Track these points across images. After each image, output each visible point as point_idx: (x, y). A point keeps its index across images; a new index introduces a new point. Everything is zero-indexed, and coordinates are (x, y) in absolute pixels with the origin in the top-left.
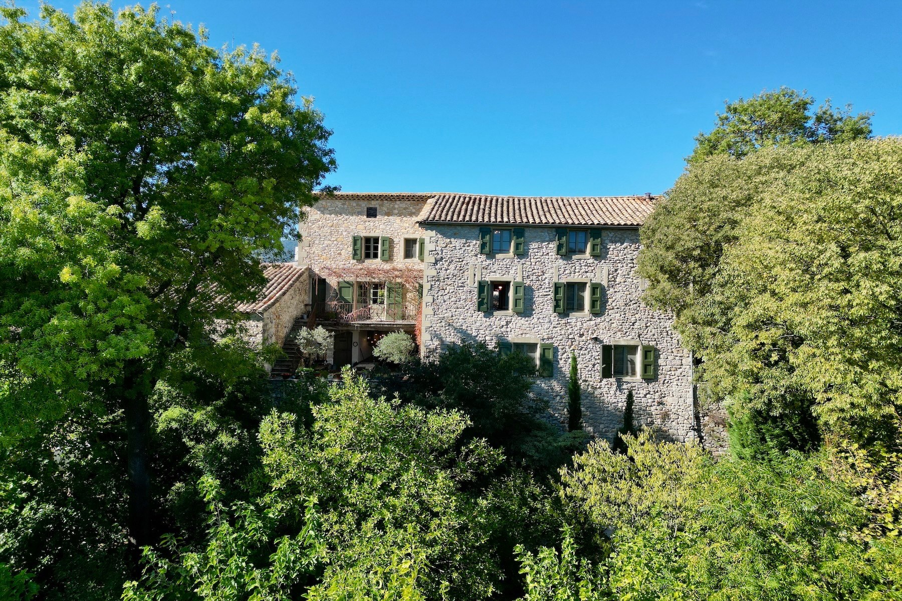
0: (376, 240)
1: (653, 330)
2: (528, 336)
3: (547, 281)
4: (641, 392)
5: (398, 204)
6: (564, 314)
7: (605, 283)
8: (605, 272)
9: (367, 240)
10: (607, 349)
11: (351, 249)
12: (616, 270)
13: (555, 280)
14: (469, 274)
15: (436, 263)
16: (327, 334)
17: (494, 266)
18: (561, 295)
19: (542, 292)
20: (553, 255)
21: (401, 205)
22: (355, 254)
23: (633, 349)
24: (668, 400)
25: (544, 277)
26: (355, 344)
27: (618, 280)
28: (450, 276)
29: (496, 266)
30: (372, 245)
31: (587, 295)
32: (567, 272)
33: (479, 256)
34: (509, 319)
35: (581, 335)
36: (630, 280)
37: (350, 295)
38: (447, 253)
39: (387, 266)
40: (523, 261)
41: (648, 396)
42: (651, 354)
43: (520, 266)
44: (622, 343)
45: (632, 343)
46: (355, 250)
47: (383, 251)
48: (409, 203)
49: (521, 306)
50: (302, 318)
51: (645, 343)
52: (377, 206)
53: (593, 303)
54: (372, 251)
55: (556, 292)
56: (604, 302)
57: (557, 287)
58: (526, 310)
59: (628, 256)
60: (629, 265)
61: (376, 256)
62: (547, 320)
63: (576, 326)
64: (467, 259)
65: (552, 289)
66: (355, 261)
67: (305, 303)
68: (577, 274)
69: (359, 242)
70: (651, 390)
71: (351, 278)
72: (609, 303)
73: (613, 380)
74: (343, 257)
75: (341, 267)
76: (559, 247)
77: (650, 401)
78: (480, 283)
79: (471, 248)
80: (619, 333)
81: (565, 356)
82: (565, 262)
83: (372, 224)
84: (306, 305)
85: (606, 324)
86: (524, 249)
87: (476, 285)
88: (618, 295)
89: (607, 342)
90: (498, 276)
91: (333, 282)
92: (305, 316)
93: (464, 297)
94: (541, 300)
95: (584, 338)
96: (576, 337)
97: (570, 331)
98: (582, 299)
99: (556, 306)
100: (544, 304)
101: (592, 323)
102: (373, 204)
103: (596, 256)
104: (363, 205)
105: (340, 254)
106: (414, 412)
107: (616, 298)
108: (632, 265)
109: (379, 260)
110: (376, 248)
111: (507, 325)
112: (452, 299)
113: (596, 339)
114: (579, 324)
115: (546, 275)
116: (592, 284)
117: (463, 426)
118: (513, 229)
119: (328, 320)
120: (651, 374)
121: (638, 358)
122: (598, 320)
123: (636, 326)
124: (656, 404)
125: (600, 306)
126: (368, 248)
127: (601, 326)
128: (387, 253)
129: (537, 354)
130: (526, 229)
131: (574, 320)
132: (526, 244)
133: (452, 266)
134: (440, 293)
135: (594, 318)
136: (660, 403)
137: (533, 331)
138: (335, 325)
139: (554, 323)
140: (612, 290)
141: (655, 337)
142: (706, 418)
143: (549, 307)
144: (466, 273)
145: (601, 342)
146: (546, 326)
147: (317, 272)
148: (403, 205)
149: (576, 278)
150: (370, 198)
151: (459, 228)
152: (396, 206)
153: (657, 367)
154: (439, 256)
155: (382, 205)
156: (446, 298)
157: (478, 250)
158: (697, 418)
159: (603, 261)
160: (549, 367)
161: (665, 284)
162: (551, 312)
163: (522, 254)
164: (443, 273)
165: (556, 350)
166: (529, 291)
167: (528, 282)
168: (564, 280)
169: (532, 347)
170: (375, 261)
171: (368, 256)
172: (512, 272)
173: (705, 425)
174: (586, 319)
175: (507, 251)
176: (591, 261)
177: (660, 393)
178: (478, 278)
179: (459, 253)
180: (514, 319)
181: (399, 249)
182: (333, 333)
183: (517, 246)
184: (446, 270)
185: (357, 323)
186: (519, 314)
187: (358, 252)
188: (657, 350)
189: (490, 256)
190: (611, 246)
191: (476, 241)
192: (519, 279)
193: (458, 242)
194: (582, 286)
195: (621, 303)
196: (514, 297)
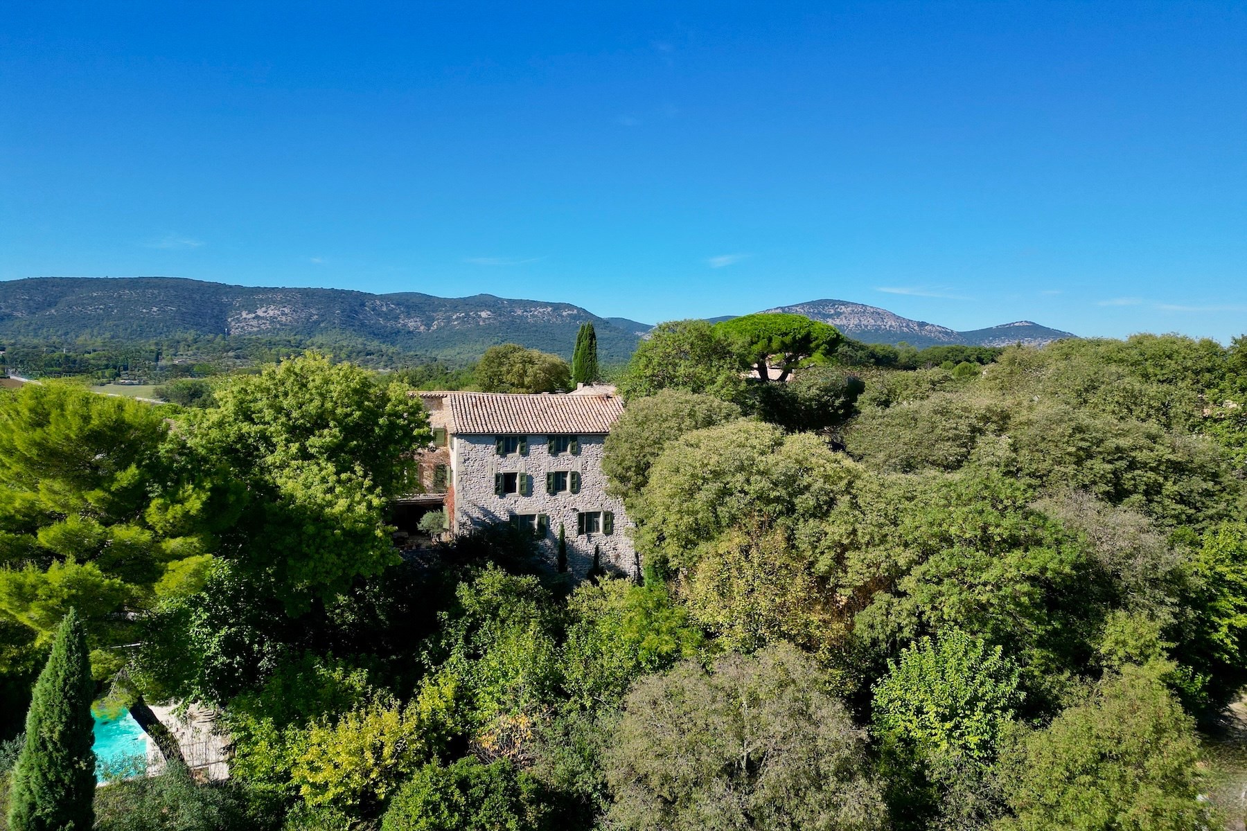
1: (610, 502)
2: (529, 509)
3: (542, 471)
4: (603, 542)
6: (553, 494)
7: (579, 471)
8: (580, 464)
10: (581, 516)
12: (587, 462)
13: (547, 471)
14: (488, 468)
15: (464, 462)
18: (551, 481)
19: (538, 479)
20: (546, 453)
23: (597, 514)
24: (619, 546)
27: (588, 469)
28: (475, 471)
29: (507, 463)
31: (568, 479)
32: (555, 465)
33: (495, 456)
34: (516, 499)
35: (565, 507)
36: (596, 468)
38: (473, 455)
40: (525, 458)
41: (607, 545)
42: (609, 516)
43: (523, 462)
44: (591, 511)
45: (597, 510)
49: (525, 490)
51: (605, 510)
53: (572, 485)
55: (548, 479)
56: (579, 484)
57: (549, 475)
58: (528, 491)
59: (594, 452)
60: (595, 459)
62: (542, 498)
63: (561, 501)
64: (487, 459)
65: (546, 477)
68: (562, 466)
70: (609, 540)
72: (582, 484)
73: (585, 536)
76: (550, 448)
77: (608, 548)
78: (496, 475)
79: (489, 451)
80: (589, 504)
81: (554, 522)
82: (554, 458)
85: (581, 499)
86: (527, 451)
87: (494, 476)
89: (581, 511)
90: (509, 469)
93: (485, 485)
94: (538, 484)
96: (562, 509)
97: (557, 505)
98: (564, 482)
99: (548, 489)
100: (540, 486)
101: (572, 498)
103: (574, 454)
106: (515, 578)
107: (587, 480)
108: (597, 458)
111: (515, 503)
112: (477, 487)
113: (574, 509)
114: (563, 499)
115: (541, 468)
116: (572, 473)
117: (536, 582)
118: (518, 438)
120: (609, 530)
121: (601, 520)
122: (576, 496)
123: (599, 499)
124: (612, 549)
125: (576, 488)
127: (578, 500)
129: (536, 522)
130: (528, 438)
131: (560, 497)
132: (528, 447)
133: (476, 464)
134: (468, 483)
135: (573, 495)
136: (614, 549)
137: (533, 506)
139: (547, 500)
140: (584, 476)
141: (611, 506)
143: (544, 489)
144: (486, 468)
145: (578, 511)
146: (542, 502)
149: (561, 469)
151: (481, 438)
153: (612, 525)
154: (467, 457)
156: (472, 486)
157: (495, 452)
158: (637, 556)
159: (578, 456)
160: (544, 529)
161: (616, 483)
162: (545, 492)
163: (525, 453)
164: (469, 469)
165: (548, 517)
166: (530, 478)
167: (529, 473)
168: (553, 471)
169: (532, 517)
172: (518, 466)
174: (568, 496)
175: (514, 451)
176: (571, 456)
177: (614, 542)
178: (494, 472)
179: (481, 454)
180: (520, 498)
183: (522, 449)
184: (472, 467)
186: (524, 495)
188: (612, 514)
189: (503, 455)
190: (584, 446)
191: (493, 448)
192: (523, 471)
193: (480, 447)
194: (565, 474)
195: (590, 484)
196: (520, 483)
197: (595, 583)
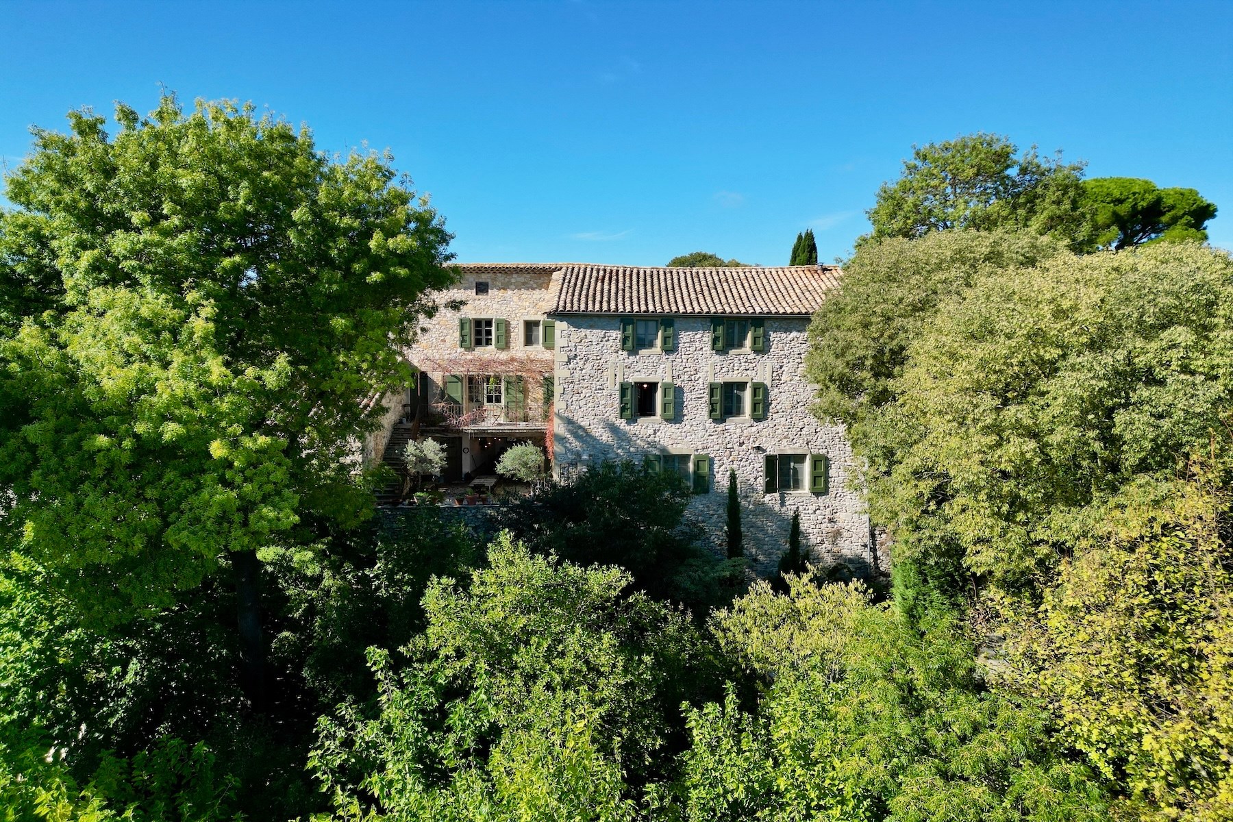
0: (489, 323)
1: (824, 436)
2: (679, 446)
3: (700, 381)
4: (810, 507)
5: (515, 278)
6: (721, 420)
7: (768, 383)
8: (768, 370)
9: (478, 323)
10: (770, 461)
11: (457, 334)
12: (781, 367)
13: (710, 380)
14: (608, 374)
15: (569, 362)
16: (438, 446)
17: (639, 364)
18: (717, 397)
19: (695, 394)
20: (708, 349)
21: (519, 279)
22: (463, 341)
23: (800, 458)
24: (841, 517)
25: (697, 376)
26: (466, 450)
27: (784, 378)
28: (587, 377)
29: (640, 365)
30: (484, 328)
31: (747, 395)
32: (724, 370)
33: (620, 352)
34: (657, 426)
35: (741, 444)
36: (798, 378)
37: (458, 392)
38: (582, 350)
39: (503, 356)
40: (672, 357)
41: (818, 512)
42: (821, 464)
43: (669, 364)
44: (789, 452)
45: (799, 452)
46: (462, 336)
47: (498, 337)
48: (528, 276)
49: (671, 412)
50: (401, 422)
51: (815, 451)
52: (489, 281)
53: (755, 406)
54: (484, 337)
55: (712, 394)
56: (767, 405)
57: (712, 388)
58: (676, 416)
59: (795, 350)
60: (797, 361)
61: (488, 342)
62: (702, 427)
63: (735, 433)
64: (606, 357)
65: (707, 391)
66: (463, 350)
67: (404, 403)
68: (736, 372)
69: (467, 327)
70: (822, 505)
71: (460, 371)
72: (773, 406)
73: (777, 495)
74: (448, 344)
75: (446, 357)
76: (715, 340)
77: (820, 517)
78: (622, 385)
79: (610, 342)
80: (785, 441)
81: (722, 468)
82: (722, 358)
83: (483, 303)
84: (404, 406)
85: (770, 430)
86: (674, 344)
87: (618, 387)
88: (783, 397)
89: (771, 451)
90: (643, 376)
91: (437, 377)
92: (405, 420)
93: (603, 402)
94: (694, 403)
95: (744, 446)
96: (736, 447)
97: (728, 439)
98: (739, 400)
99: (712, 411)
100: (697, 406)
101: (754, 429)
102: (484, 278)
103: (757, 351)
104: (471, 279)
105: (444, 341)
106: (574, 571)
107: (780, 399)
108: (799, 360)
109: (492, 348)
110: (489, 333)
111: (655, 433)
112: (590, 405)
113: (758, 448)
114: (738, 431)
115: (700, 375)
116: (754, 384)
118: (660, 320)
119: (434, 426)
120: (821, 487)
121: (807, 467)
122: (761, 425)
123: (803, 432)
124: (827, 520)
125: (762, 410)
126: (478, 333)
127: (764, 433)
128: (503, 339)
129: (691, 466)
130: (676, 319)
131: (733, 427)
132: (676, 337)
133: (589, 366)
134: (575, 398)
135: (755, 424)
136: (831, 521)
137: (686, 440)
138: (443, 431)
139: (710, 431)
140: (776, 390)
141: (826, 444)
142: (884, 536)
143: (704, 412)
144: (605, 373)
145: (764, 451)
146: (701, 434)
147: (416, 364)
148: (522, 279)
149: (734, 377)
150: (479, 270)
151: (596, 319)
152: (513, 281)
153: (827, 477)
154: (573, 353)
155: (494, 280)
156: (582, 403)
157: (620, 345)
158: (873, 535)
159: (766, 356)
160: (703, 484)
161: (834, 393)
162: (706, 418)
163: (670, 348)
164: (577, 374)
165: (711, 461)
166: (679, 391)
167: (678, 383)
168: (720, 380)
169: (685, 458)
170: (489, 348)
171: (478, 343)
172: (660, 371)
173: (882, 544)
174: (747, 425)
175: (651, 345)
176: (752, 356)
177: (831, 508)
178: (619, 380)
179: (596, 349)
180: (663, 426)
181: (518, 334)
182: (445, 446)
183: (665, 340)
184: (581, 370)
185: (471, 428)
186: (668, 420)
187: (467, 338)
188: (827, 459)
189: (633, 352)
190: (773, 336)
191: (616, 335)
192: (668, 380)
193: (595, 335)
194: (742, 386)
195: (787, 405)
196: (662, 401)
197: (780, 587)
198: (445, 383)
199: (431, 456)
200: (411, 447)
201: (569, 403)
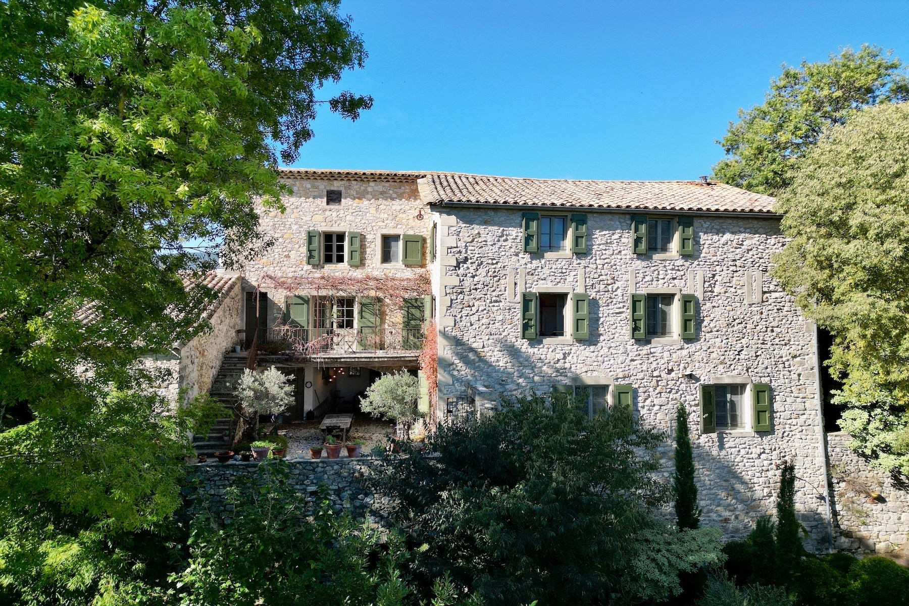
0: (341, 237)
1: (766, 362)
2: (595, 374)
3: (619, 292)
4: (754, 450)
5: (372, 186)
6: (645, 340)
7: (699, 295)
8: (699, 279)
9: (328, 237)
11: (304, 249)
12: (714, 276)
13: (631, 290)
14: (507, 282)
15: (458, 266)
16: (283, 378)
17: (544, 270)
18: (641, 312)
19: (613, 309)
20: (628, 253)
21: (376, 188)
22: (310, 257)
23: (737, 389)
25: (615, 286)
26: (309, 385)
27: (717, 290)
28: (479, 286)
29: (546, 271)
30: (335, 244)
31: (675, 310)
32: (647, 278)
33: (521, 255)
34: (567, 349)
35: (670, 371)
36: (733, 290)
37: (303, 316)
38: (474, 252)
39: (358, 274)
40: (583, 262)
41: (763, 456)
42: (765, 395)
43: (581, 271)
44: (727, 381)
45: (739, 381)
46: (310, 251)
47: (352, 253)
48: (387, 184)
49: (584, 331)
50: (234, 350)
51: (756, 380)
52: (342, 189)
53: (686, 323)
54: (335, 253)
55: (634, 308)
56: (699, 323)
57: (634, 300)
58: (590, 336)
59: (730, 255)
60: (732, 268)
61: (340, 259)
62: (622, 350)
63: (662, 358)
64: (504, 261)
65: (629, 303)
66: (310, 267)
67: (238, 328)
68: (661, 281)
69: (316, 241)
70: (767, 447)
71: (306, 291)
72: (705, 323)
73: (714, 435)
74: (292, 260)
75: (290, 275)
76: (636, 242)
77: (766, 463)
78: (524, 295)
79: (509, 243)
80: (721, 367)
81: (648, 402)
82: (644, 264)
83: (335, 214)
84: (239, 332)
85: (704, 354)
86: (587, 246)
87: (519, 298)
88: (717, 312)
89: (707, 377)
90: (550, 285)
91: (278, 297)
92: (238, 348)
93: (501, 318)
94: (611, 319)
95: (673, 374)
96: (663, 374)
97: (654, 365)
98: (664, 316)
99: (635, 329)
100: (616, 324)
101: (685, 352)
102: (336, 185)
103: (686, 256)
104: (322, 187)
105: (288, 256)
107: (713, 315)
108: (734, 268)
109: (344, 265)
110: (341, 248)
111: (564, 358)
112: (484, 321)
113: (690, 376)
114: (666, 354)
115: (618, 284)
116: (684, 296)
118: (569, 215)
119: (275, 353)
120: (766, 424)
121: (747, 399)
122: (693, 347)
123: (742, 356)
124: (775, 468)
125: (693, 328)
126: (328, 248)
127: (697, 356)
128: (357, 256)
129: (610, 399)
130: (589, 216)
131: (659, 349)
132: (589, 236)
133: (482, 271)
134: (464, 312)
135: (686, 346)
136: (778, 467)
137: (602, 367)
138: (287, 360)
139: (633, 354)
140: (708, 305)
141: (769, 370)
142: (843, 485)
143: (624, 331)
144: (502, 281)
145: (698, 380)
146: (621, 358)
147: (255, 284)
148: (379, 187)
149: (659, 288)
150: (332, 177)
151: (492, 213)
152: (370, 189)
153: (772, 412)
154: (463, 255)
155: (349, 188)
156: (474, 319)
157: (521, 246)
158: (830, 485)
159: (696, 263)
160: (628, 416)
162: (627, 338)
163: (581, 252)
164: (468, 282)
165: (635, 392)
166: (594, 304)
167: (593, 294)
168: (643, 291)
169: (604, 388)
170: (340, 265)
171: (328, 260)
172: (570, 279)
173: (841, 495)
174: (676, 347)
175: (560, 246)
176: (680, 262)
177: (778, 451)
178: (520, 289)
179: (491, 251)
180: (574, 349)
181: (375, 250)
182: (292, 377)
183: (577, 239)
184: (473, 277)
185: (320, 356)
186: (580, 341)
187: (316, 254)
188: (771, 390)
189: (537, 254)
190: (704, 238)
191: (516, 233)
192: (580, 290)
193: (489, 233)
194: (668, 298)
195: (722, 323)
196: (574, 316)
198: (288, 306)
199: (274, 389)
200: (248, 378)
201: (458, 319)
